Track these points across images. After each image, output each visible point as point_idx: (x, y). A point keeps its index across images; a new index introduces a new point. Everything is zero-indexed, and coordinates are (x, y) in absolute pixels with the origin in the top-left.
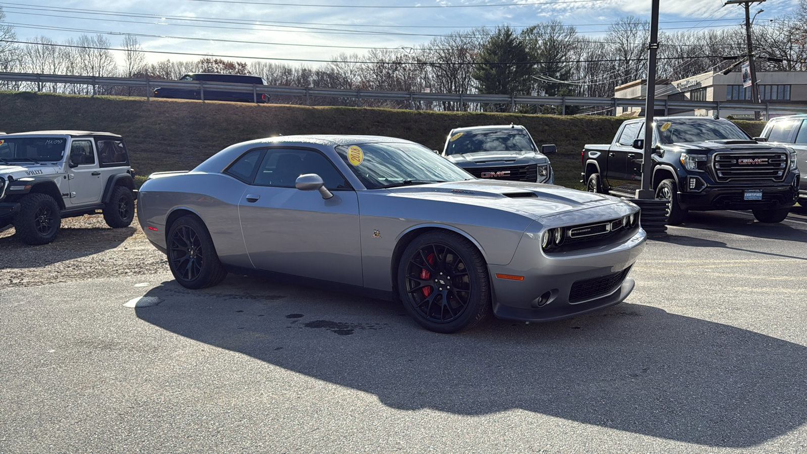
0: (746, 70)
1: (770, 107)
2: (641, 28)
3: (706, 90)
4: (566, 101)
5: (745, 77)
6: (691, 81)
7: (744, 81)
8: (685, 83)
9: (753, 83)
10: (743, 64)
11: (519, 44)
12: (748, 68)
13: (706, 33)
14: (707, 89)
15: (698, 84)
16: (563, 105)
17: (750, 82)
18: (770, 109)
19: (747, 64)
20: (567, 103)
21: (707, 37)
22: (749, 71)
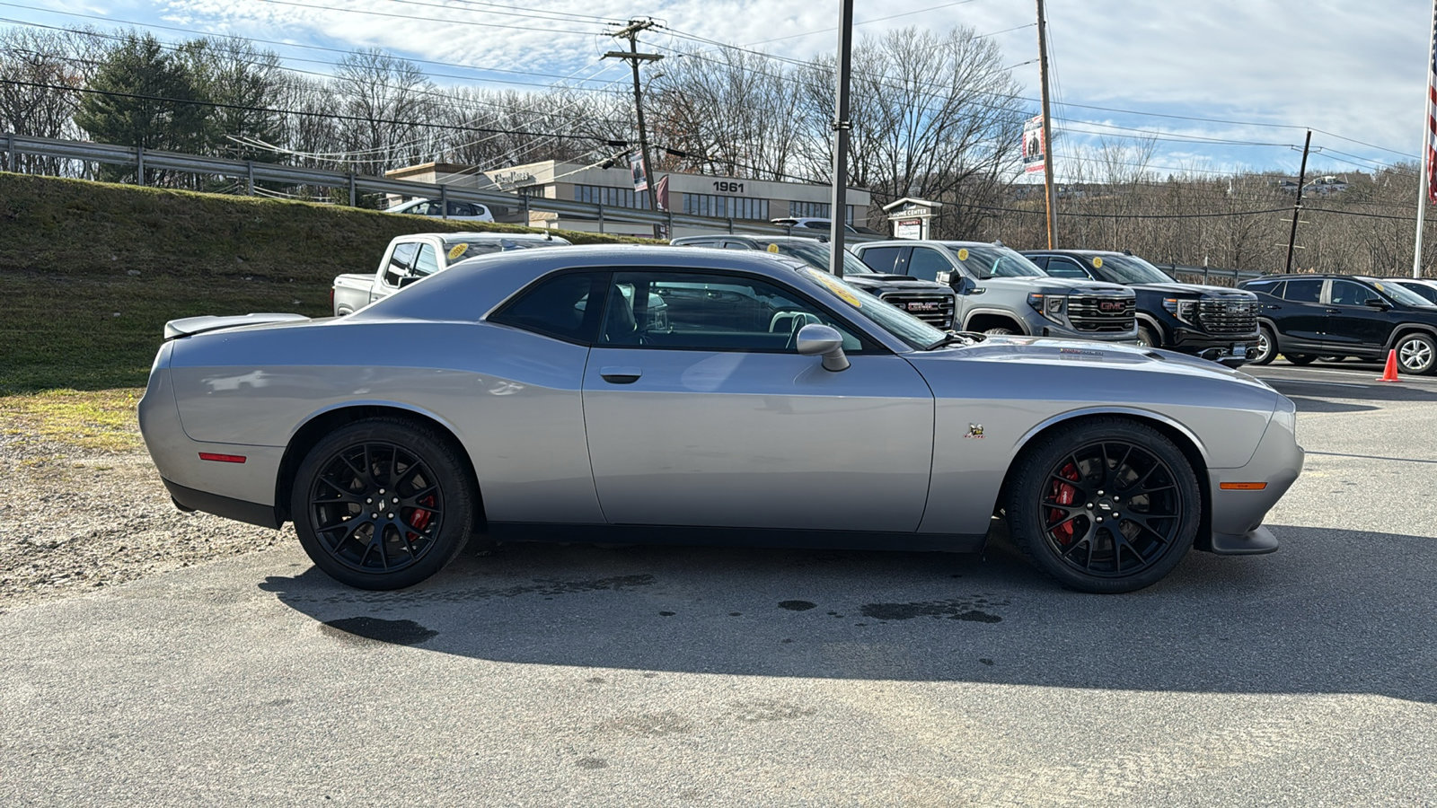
0: (638, 164)
1: (735, 226)
2: (393, 72)
3: (544, 190)
4: (448, 193)
5: (637, 175)
6: (517, 172)
7: (636, 182)
8: (509, 175)
9: (649, 185)
10: (634, 155)
11: (176, 71)
12: (641, 162)
13: (503, 94)
14: (546, 188)
15: (531, 178)
16: (442, 199)
17: (645, 183)
18: (735, 228)
19: (639, 154)
20: (450, 196)
21: (505, 101)
22: (642, 167)
